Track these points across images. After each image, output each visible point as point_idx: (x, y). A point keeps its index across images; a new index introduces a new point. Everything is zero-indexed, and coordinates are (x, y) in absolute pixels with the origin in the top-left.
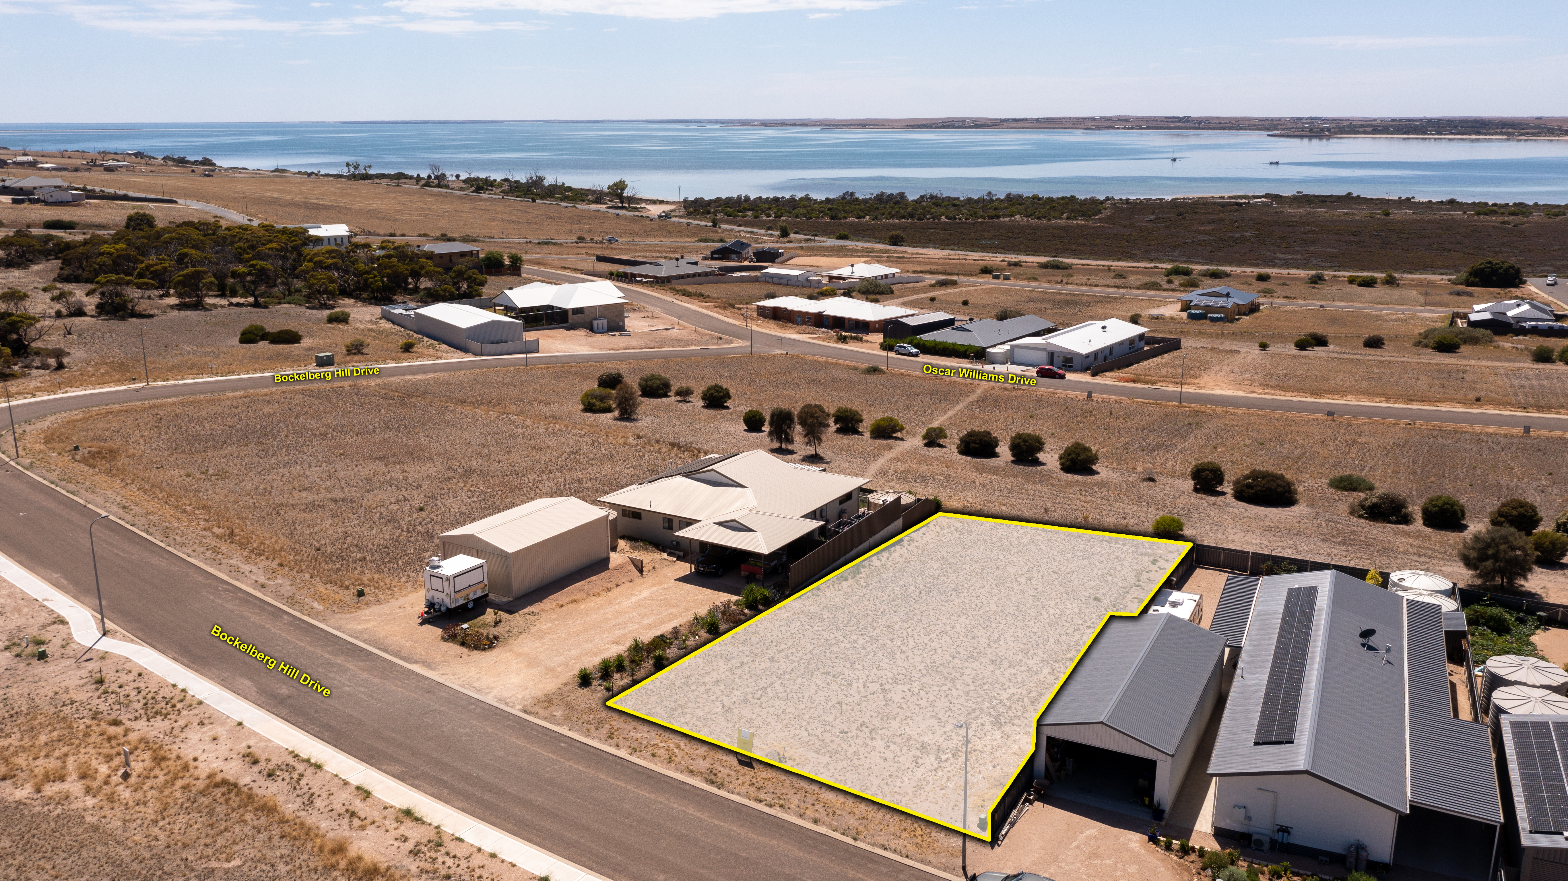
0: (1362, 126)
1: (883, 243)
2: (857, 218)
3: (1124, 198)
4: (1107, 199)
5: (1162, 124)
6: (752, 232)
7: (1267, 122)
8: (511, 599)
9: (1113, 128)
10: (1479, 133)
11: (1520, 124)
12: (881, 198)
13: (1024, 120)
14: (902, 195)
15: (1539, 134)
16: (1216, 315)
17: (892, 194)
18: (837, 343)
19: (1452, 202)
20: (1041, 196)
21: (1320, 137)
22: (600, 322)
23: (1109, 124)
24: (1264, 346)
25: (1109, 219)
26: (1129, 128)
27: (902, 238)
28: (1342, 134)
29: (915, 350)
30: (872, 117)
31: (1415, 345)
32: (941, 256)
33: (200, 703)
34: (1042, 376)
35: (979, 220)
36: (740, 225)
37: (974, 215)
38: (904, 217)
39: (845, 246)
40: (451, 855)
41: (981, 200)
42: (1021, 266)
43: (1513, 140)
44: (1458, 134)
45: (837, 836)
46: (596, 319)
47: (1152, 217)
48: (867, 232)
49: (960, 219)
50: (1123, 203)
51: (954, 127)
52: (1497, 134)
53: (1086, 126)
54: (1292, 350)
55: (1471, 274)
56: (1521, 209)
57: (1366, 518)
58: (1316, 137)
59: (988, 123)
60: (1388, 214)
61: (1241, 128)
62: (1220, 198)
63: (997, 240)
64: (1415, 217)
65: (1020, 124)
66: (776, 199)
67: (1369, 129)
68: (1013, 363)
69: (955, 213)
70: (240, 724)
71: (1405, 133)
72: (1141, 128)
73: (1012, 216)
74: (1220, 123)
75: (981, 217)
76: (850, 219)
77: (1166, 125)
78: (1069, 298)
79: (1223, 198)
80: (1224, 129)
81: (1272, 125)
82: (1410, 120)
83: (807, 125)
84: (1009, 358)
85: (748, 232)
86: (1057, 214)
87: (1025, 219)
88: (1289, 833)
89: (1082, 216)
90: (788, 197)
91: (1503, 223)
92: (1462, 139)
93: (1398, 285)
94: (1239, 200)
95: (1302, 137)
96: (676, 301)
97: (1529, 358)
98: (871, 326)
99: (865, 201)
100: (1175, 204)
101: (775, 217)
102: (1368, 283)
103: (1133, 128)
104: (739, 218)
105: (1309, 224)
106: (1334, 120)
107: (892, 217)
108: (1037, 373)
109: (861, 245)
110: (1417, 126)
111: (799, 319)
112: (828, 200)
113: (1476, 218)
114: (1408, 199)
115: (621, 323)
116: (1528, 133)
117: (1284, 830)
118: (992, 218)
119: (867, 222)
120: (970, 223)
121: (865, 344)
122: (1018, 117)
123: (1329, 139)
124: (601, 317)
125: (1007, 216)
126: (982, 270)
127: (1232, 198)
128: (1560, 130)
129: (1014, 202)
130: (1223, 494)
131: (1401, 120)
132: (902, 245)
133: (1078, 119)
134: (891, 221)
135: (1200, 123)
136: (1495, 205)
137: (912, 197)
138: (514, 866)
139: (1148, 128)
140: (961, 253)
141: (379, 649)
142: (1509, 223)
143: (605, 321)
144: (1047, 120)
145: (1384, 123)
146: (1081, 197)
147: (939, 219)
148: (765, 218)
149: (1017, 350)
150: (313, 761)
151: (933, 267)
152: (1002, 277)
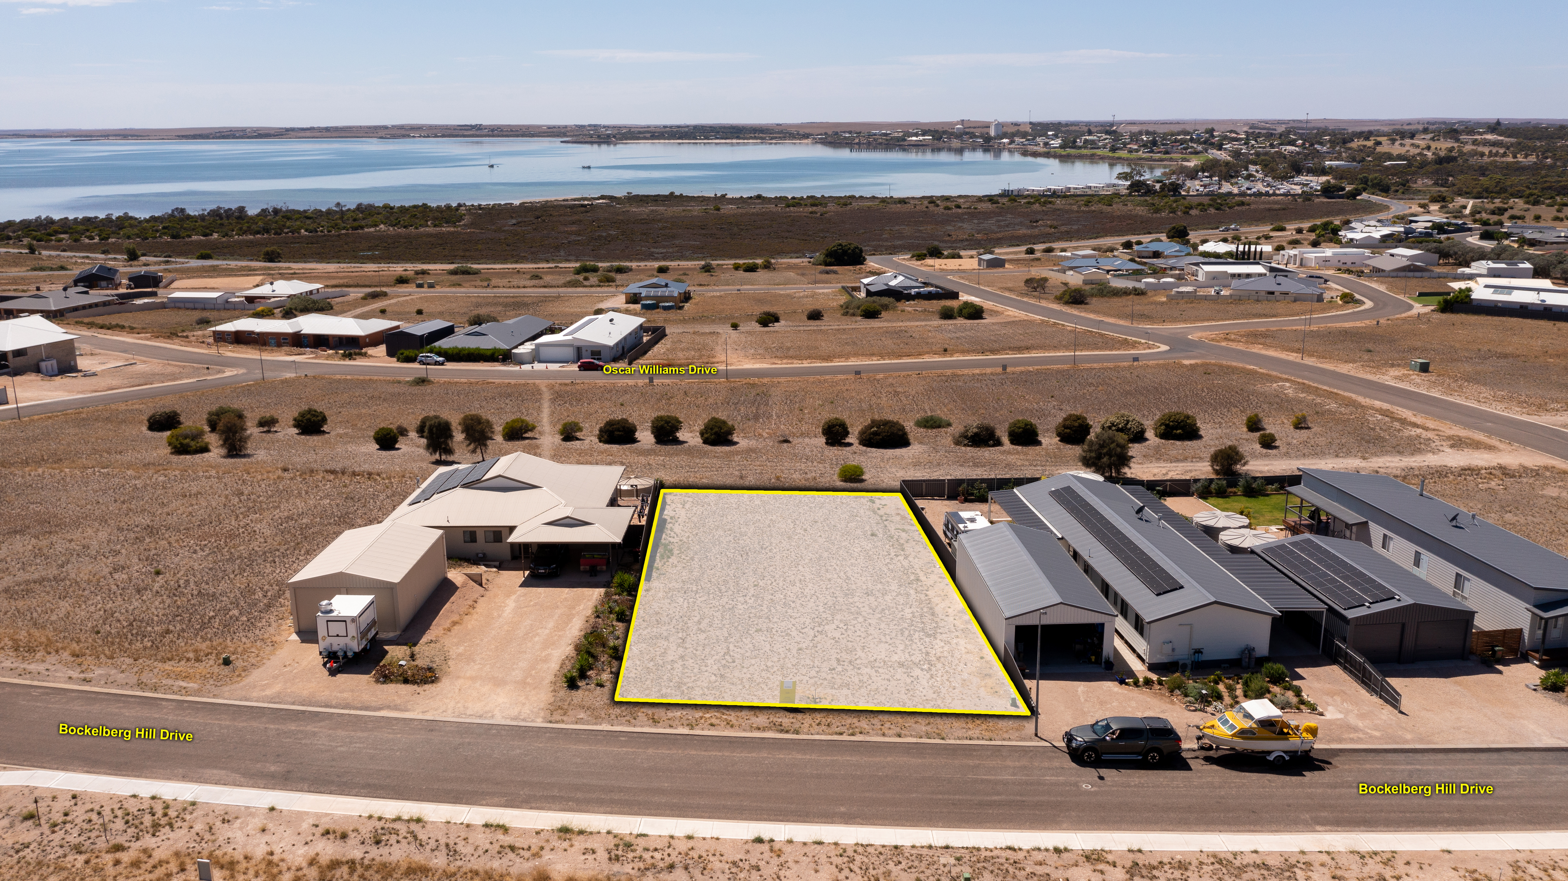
0: (640, 133)
1: (257, 260)
2: (204, 236)
3: (476, 204)
4: (460, 205)
5: (456, 132)
6: (88, 257)
7: (554, 130)
8: (398, 633)
9: (409, 136)
10: (738, 138)
11: (767, 130)
12: (216, 214)
13: (311, 129)
14: (241, 209)
15: (784, 138)
16: (667, 304)
17: (230, 209)
18: (344, 360)
19: (759, 197)
20: (392, 205)
21: (608, 143)
22: (49, 363)
23: (403, 132)
24: (735, 326)
25: (472, 225)
26: (424, 137)
27: (279, 254)
28: (626, 139)
29: (441, 359)
30: (128, 127)
31: (843, 315)
32: (334, 270)
33: (193, 804)
34: (585, 370)
35: (343, 232)
36: (64, 251)
37: (335, 226)
38: (258, 233)
39: (217, 266)
40: (651, 849)
41: (329, 212)
42: (429, 274)
43: (766, 143)
44: (722, 139)
45: (924, 740)
46: (43, 360)
47: (514, 221)
48: (226, 250)
49: (322, 231)
50: (476, 209)
51: (234, 137)
52: (751, 138)
53: (380, 134)
54: (758, 327)
55: (827, 256)
56: (814, 201)
57: (971, 446)
58: (604, 143)
59: (272, 132)
60: (718, 209)
61: (533, 136)
62: (564, 200)
63: (377, 250)
64: (740, 211)
65: (308, 134)
66: (87, 220)
67: (648, 135)
68: (540, 362)
69: (315, 225)
70: (272, 809)
71: (679, 138)
72: (436, 136)
73: (376, 226)
74: (512, 131)
75: (344, 228)
76: (195, 238)
77: (461, 133)
78: (512, 300)
79: (567, 200)
80: (517, 136)
81: (561, 132)
82: (679, 127)
83: (51, 137)
84: (536, 357)
85: (83, 257)
86: (422, 222)
87: (391, 229)
88: (1202, 653)
89: (447, 222)
90: (102, 216)
91: (811, 213)
92: (726, 143)
93: (775, 269)
94: (582, 202)
95: (592, 143)
96: (99, 336)
97: (938, 316)
98: (361, 342)
99: (202, 218)
100: (525, 209)
101: (101, 239)
102: (751, 269)
103: (428, 137)
104: (53, 243)
105: (659, 221)
106: (614, 127)
107: (245, 233)
108: (579, 367)
109: (233, 264)
110: (686, 133)
111: (273, 341)
112: (153, 219)
113: (788, 209)
114: (723, 196)
115: (72, 363)
116: (775, 138)
117: (1198, 652)
118: (356, 229)
119: (217, 239)
120: (334, 236)
121: (371, 359)
122: (305, 126)
123: (615, 144)
124: (48, 358)
125: (372, 226)
126: (397, 280)
127: (575, 200)
128: (798, 134)
129: (366, 212)
130: (850, 445)
131: (671, 127)
132: (280, 262)
133: (369, 127)
134: (245, 237)
135: (493, 130)
136: (793, 198)
137: (252, 211)
138: (718, 839)
139: (443, 136)
140: (353, 265)
141: (321, 706)
142: (816, 213)
143: (54, 362)
144: (336, 129)
145: (658, 130)
146: (433, 205)
147: (299, 233)
148: (87, 241)
149: (541, 349)
150: (406, 817)
151: (341, 282)
152: (426, 286)
